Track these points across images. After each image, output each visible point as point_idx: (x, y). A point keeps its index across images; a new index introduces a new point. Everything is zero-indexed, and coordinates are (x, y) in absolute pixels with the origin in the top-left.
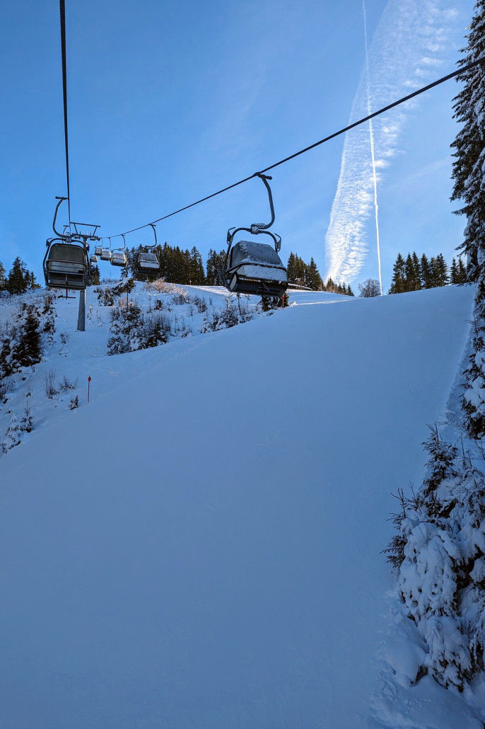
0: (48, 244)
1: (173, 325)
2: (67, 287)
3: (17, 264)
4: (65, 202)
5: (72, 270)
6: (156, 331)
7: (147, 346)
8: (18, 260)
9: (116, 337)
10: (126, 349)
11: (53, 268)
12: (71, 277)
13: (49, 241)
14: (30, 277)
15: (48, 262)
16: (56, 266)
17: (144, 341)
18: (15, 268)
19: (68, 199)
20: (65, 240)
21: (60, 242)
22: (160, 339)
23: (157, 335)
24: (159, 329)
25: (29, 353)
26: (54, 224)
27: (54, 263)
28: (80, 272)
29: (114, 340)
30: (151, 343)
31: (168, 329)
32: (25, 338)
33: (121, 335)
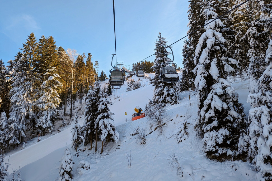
0: (110, 71)
1: (141, 84)
2: (117, 85)
3: (102, 73)
4: (115, 55)
5: (119, 79)
6: (137, 86)
7: (135, 89)
8: (102, 71)
9: (128, 88)
10: (130, 90)
11: (112, 79)
12: (118, 81)
13: (110, 70)
14: (105, 75)
15: (110, 77)
16: (113, 79)
17: (135, 88)
18: (102, 74)
19: (116, 55)
20: (115, 69)
21: (114, 70)
22: (138, 87)
23: (137, 87)
24: (138, 85)
25: (110, 93)
26: (112, 64)
27: (112, 78)
28: (121, 80)
29: (128, 89)
30: (136, 88)
31: (140, 85)
32: (108, 89)
33: (130, 88)
